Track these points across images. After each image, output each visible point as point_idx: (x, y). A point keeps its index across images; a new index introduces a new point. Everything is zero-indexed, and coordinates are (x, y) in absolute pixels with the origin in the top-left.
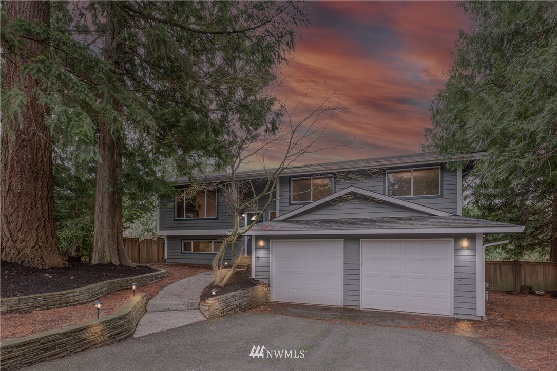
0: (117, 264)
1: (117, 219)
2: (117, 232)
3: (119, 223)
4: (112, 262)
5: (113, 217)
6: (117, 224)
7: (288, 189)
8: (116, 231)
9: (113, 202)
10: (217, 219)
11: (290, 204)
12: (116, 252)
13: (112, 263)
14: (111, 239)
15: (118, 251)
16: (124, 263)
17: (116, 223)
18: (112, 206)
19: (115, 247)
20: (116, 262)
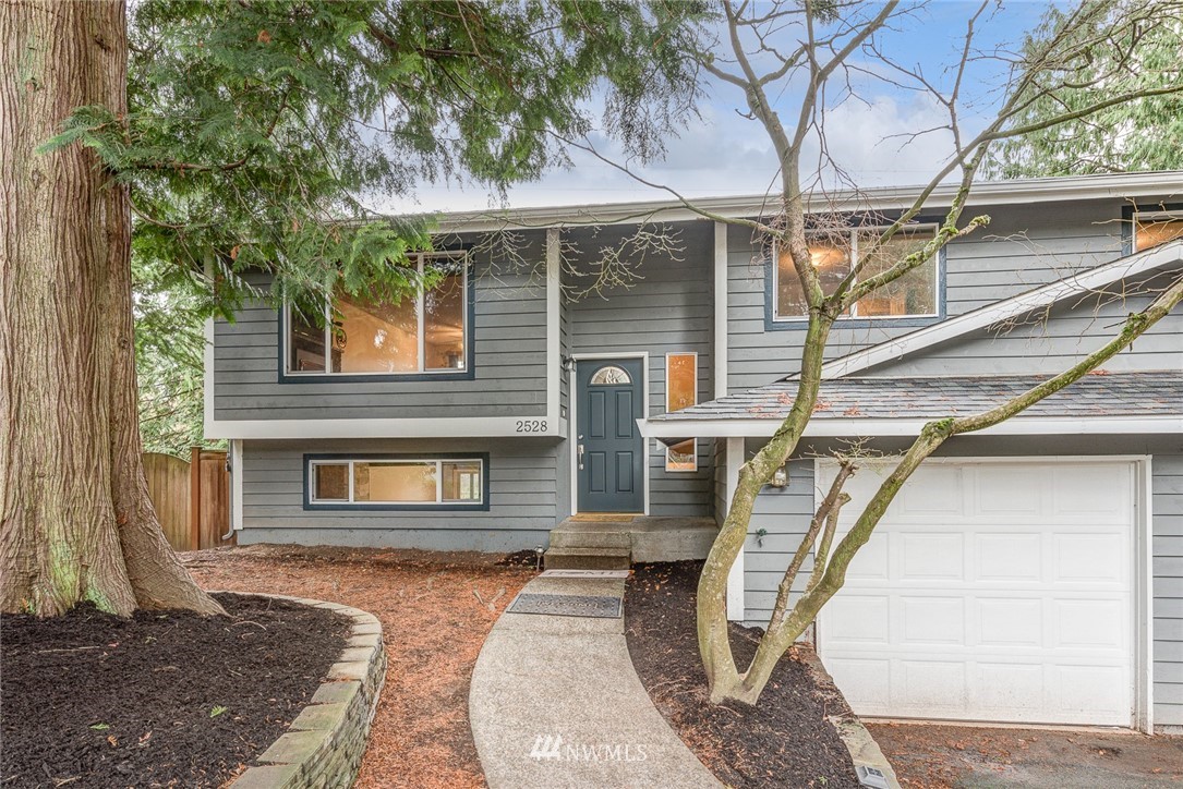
0: (126, 608)
1: (107, 343)
2: (112, 420)
3: (119, 368)
4: (92, 595)
5: (90, 333)
6: (113, 374)
7: (761, 273)
8: (104, 413)
9: (84, 241)
10: (470, 376)
11: (770, 326)
12: (112, 536)
13: (91, 604)
14: (79, 461)
15: (121, 526)
16: (161, 597)
17: (104, 365)
18: (84, 267)
19: (106, 506)
20: (113, 597)
